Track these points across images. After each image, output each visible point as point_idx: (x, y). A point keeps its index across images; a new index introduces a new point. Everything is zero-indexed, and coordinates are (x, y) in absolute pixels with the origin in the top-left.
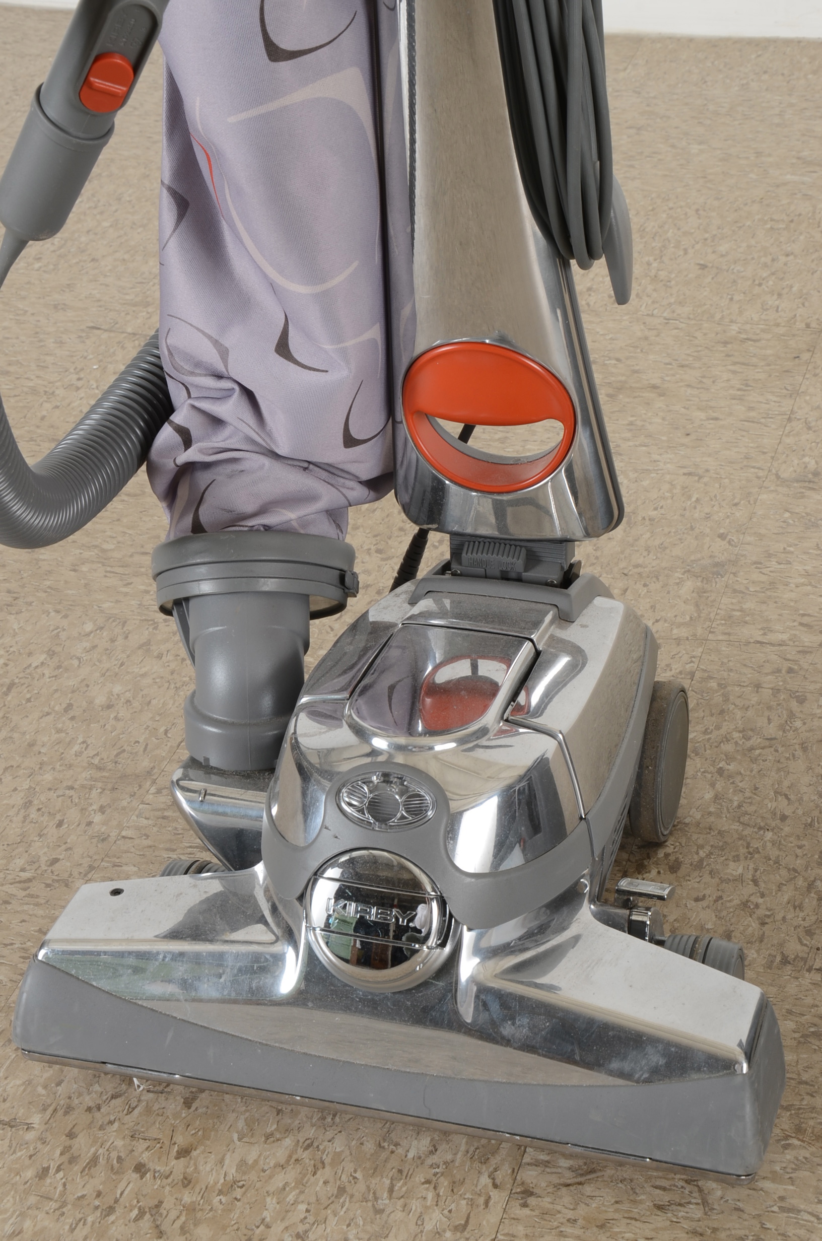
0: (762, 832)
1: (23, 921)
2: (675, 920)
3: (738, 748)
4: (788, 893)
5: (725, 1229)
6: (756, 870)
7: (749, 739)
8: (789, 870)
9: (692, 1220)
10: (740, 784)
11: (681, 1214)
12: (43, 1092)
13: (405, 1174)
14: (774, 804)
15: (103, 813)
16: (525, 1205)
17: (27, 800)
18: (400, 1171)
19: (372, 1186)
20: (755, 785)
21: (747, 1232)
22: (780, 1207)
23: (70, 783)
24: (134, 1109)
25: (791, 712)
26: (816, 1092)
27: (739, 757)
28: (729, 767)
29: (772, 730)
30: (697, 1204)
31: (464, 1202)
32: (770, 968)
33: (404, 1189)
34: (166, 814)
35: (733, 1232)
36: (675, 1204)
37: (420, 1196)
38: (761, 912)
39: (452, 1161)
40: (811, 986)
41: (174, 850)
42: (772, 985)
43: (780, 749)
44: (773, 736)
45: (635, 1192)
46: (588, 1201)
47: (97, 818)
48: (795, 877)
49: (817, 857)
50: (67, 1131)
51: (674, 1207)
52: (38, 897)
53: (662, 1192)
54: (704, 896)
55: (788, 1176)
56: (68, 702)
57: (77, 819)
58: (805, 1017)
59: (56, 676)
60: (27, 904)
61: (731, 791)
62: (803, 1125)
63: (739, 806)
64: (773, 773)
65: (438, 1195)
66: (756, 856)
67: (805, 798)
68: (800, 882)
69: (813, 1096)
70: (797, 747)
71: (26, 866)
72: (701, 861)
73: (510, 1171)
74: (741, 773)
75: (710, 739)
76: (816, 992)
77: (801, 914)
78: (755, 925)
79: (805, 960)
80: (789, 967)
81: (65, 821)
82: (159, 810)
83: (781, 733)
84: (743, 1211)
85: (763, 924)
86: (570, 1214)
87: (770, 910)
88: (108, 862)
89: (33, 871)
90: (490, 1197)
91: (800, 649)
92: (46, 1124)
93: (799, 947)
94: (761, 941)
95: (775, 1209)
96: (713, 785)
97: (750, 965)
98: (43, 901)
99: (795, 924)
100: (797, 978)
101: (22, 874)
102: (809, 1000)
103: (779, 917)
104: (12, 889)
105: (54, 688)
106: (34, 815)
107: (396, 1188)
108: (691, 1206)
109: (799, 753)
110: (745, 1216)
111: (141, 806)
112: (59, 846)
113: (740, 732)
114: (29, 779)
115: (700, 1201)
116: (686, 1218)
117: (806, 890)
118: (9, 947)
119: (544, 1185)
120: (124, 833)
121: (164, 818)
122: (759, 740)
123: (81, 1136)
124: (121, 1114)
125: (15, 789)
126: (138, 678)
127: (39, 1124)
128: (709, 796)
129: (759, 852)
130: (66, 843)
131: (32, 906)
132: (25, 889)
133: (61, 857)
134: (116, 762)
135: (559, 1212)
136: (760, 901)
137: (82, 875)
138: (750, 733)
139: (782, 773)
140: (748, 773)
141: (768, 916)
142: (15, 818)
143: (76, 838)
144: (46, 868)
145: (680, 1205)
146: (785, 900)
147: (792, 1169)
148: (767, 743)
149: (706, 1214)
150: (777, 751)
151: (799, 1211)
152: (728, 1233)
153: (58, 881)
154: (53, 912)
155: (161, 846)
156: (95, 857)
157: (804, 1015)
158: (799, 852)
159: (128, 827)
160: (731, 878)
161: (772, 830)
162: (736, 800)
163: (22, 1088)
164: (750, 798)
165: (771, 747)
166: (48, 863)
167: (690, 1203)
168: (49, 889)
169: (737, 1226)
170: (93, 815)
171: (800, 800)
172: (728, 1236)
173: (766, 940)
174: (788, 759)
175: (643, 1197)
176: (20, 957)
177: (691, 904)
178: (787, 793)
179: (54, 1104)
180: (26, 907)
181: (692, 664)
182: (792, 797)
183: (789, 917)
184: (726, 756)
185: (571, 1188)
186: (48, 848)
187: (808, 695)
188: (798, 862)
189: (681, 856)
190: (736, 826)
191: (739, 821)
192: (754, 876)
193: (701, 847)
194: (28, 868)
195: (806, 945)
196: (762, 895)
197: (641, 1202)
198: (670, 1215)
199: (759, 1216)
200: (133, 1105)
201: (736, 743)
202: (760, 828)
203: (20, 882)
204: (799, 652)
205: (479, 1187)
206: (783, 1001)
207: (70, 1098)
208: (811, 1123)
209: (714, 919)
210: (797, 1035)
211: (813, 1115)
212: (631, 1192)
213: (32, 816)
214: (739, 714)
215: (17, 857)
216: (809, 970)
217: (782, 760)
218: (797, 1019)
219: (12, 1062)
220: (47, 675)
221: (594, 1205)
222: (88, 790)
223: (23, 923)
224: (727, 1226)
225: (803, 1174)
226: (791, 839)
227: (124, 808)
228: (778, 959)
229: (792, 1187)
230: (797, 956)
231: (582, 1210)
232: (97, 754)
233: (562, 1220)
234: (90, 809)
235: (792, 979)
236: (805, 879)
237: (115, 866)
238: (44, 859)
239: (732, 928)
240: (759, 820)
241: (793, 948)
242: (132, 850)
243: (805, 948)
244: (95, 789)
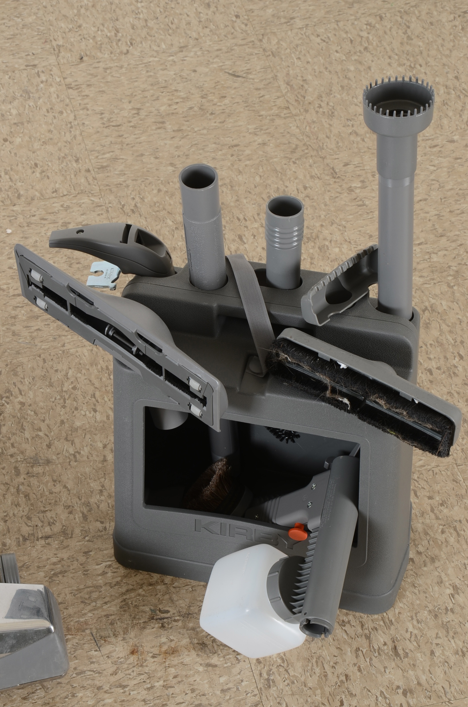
4: (9, 499)
5: (57, 696)
8: (4, 484)
9: (41, 698)
11: (35, 697)
21: (67, 693)
22: (76, 674)
26: (67, 606)
30: (40, 689)
32: (19, 546)
35: (61, 696)
36: (31, 694)
40: (42, 549)
42: (24, 555)
48: (9, 487)
49: (13, 471)
51: (31, 695)
53: (22, 690)
55: (73, 656)
62: (69, 626)
68: (12, 490)
69: (67, 609)
76: (45, 551)
77: (21, 509)
79: (33, 534)
80: (28, 542)
84: (61, 683)
87: (5, 512)
93: (28, 528)
94: (9, 532)
95: (74, 675)
99: (20, 515)
100: (34, 547)
102: (44, 557)
103: (11, 514)
108: (38, 691)
110: (63, 685)
115: (41, 687)
116: (38, 699)
117: (16, 493)
141: (6, 516)
145: (33, 693)
146: (10, 503)
147: (74, 651)
149: (46, 692)
151: (85, 672)
152: (59, 697)
157: (45, 566)
158: (4, 471)
167: (37, 690)
169: (62, 692)
172: (60, 699)
173: (11, 531)
175: (15, 697)
183: (16, 512)
188: (6, 478)
195: (30, 526)
197: (15, 700)
198: (31, 700)
199: (69, 682)
206: (33, 562)
208: (72, 623)
210: (47, 579)
211: (72, 619)
212: (9, 697)
216: (38, 540)
218: (44, 569)
224: (58, 694)
225: (79, 652)
228: (21, 539)
229: (77, 661)
230: (29, 534)
236: (14, 487)
241: (26, 530)
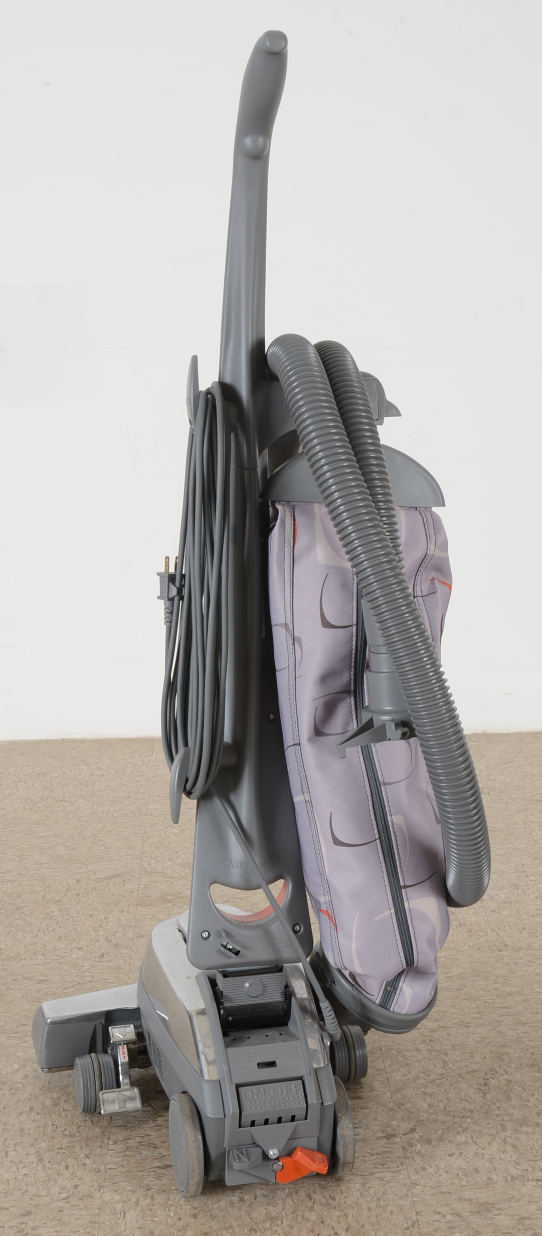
0: (464, 1119)
1: (77, 1219)
2: (444, 1167)
6: (472, 1138)
7: (430, 1076)
10: (439, 1098)
14: (463, 1105)
15: (89, 1158)
17: (39, 1158)
20: (447, 1097)
23: (59, 1146)
25: (444, 1060)
27: (430, 1085)
28: (427, 1091)
29: (439, 1070)
34: (126, 1153)
38: (486, 1156)
41: (144, 1171)
44: (442, 1073)
47: (87, 1161)
52: (78, 1205)
54: (452, 1153)
56: (29, 1106)
57: (75, 1163)
58: (539, 1203)
59: (13, 1094)
60: (74, 1210)
61: (436, 1102)
63: (445, 1108)
64: (453, 1091)
66: (468, 1131)
67: (477, 1100)
70: (457, 1077)
71: (61, 1191)
72: (441, 1137)
74: (436, 1093)
75: (409, 1078)
78: (487, 1164)
81: (69, 1165)
82: (122, 1152)
83: (444, 1071)
85: (492, 1162)
88: (108, 1182)
89: (67, 1193)
91: (430, 1030)
96: (424, 1100)
97: (496, 1182)
98: (83, 1207)
101: (60, 1195)
104: (61, 1204)
105: (16, 1100)
106: (48, 1165)
109: (460, 1079)
111: (109, 1152)
112: (74, 1179)
113: (422, 1073)
114: (33, 1147)
118: (77, 1233)
120: (108, 1167)
121: (127, 1156)
122: (435, 1076)
125: (28, 1154)
126: (64, 1088)
128: (425, 1105)
129: (468, 1129)
130: (77, 1176)
131: (78, 1211)
132: (68, 1203)
133: (79, 1184)
134: (80, 1132)
136: (483, 1152)
137: (97, 1191)
138: (428, 1073)
139: (457, 1090)
140: (440, 1092)
142: (37, 1168)
143: (81, 1173)
144: (73, 1190)
148: (440, 1077)
150: (448, 1080)
153: (85, 1196)
154: (92, 1212)
155: (134, 1170)
156: (99, 1181)
159: (109, 1163)
160: (462, 1143)
161: (469, 1117)
162: (441, 1105)
164: (448, 1104)
165: (443, 1078)
166: (73, 1188)
168: (82, 1201)
170: (84, 1160)
171: (474, 1101)
174: (456, 1083)
177: (448, 1158)
180: (74, 1212)
181: (376, 1044)
182: (469, 1100)
186: (68, 1180)
187: (448, 1052)
189: (429, 1136)
190: (448, 1118)
191: (449, 1115)
192: (473, 1140)
193: (436, 1131)
194: (62, 1192)
196: (483, 1149)
202: (462, 1117)
203: (62, 1200)
204: (430, 1031)
209: (465, 1163)
213: (47, 1166)
214: (417, 1065)
215: (52, 1187)
217: (453, 1084)
220: (7, 1094)
222: (72, 1148)
223: (78, 1220)
226: (482, 1120)
227: (100, 1154)
232: (65, 1129)
234: (80, 1157)
235: (522, 1186)
237: (113, 1184)
238: (69, 1186)
239: (476, 1167)
240: (459, 1114)
242: (118, 1174)
243: (520, 1171)
244: (76, 1147)
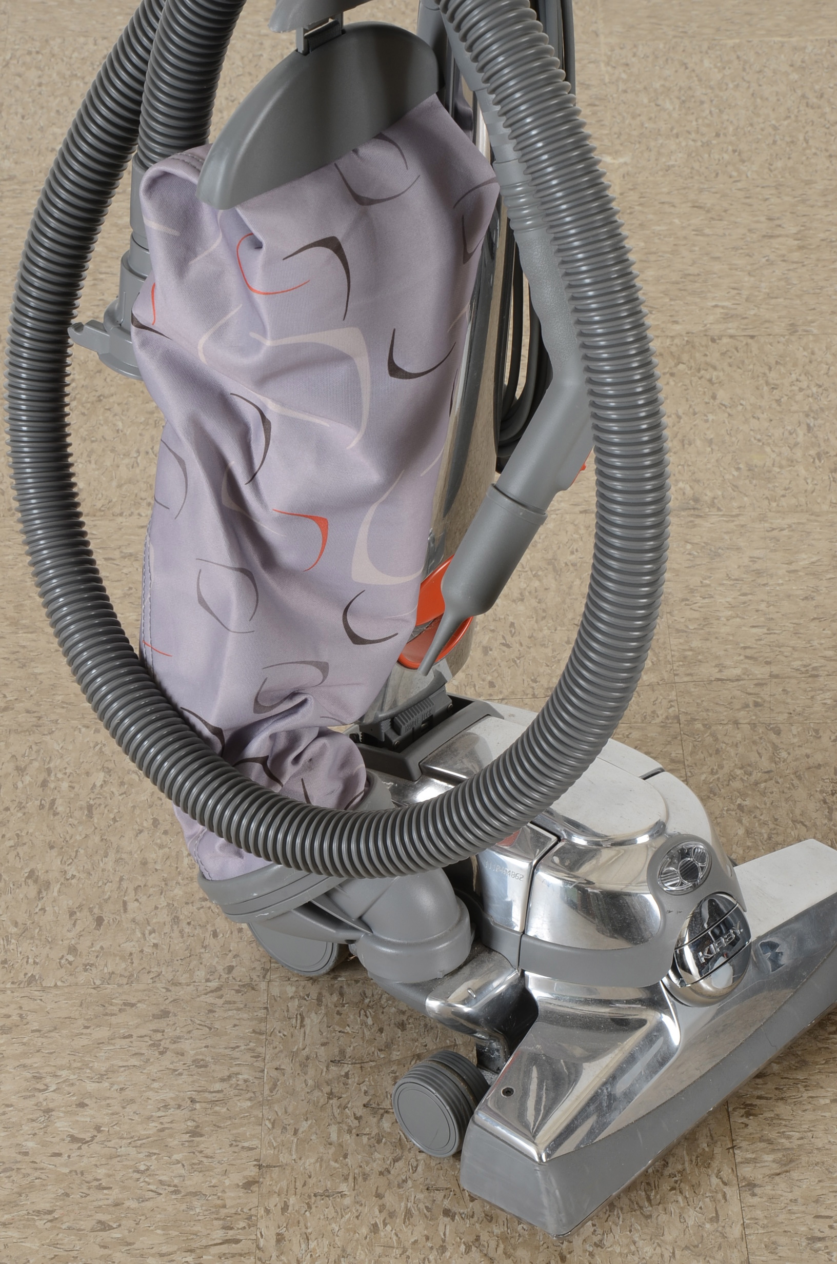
1: (235, 1026)
3: (746, 784)
7: (750, 774)
10: (762, 817)
12: (337, 1165)
13: (653, 1185)
16: (754, 1195)
17: (173, 917)
18: (648, 1184)
19: (633, 1198)
24: (416, 1167)
25: (774, 744)
27: (750, 792)
28: (746, 803)
29: (765, 764)
31: (708, 1200)
33: (658, 1197)
37: (672, 1200)
39: (684, 1170)
43: (780, 780)
44: (769, 769)
45: (830, 1172)
46: (799, 1184)
50: (374, 1194)
52: (234, 1002)
57: (227, 927)
59: (125, 793)
60: (229, 1010)
61: (757, 824)
63: (770, 838)
64: (783, 804)
65: (686, 1197)
70: (792, 776)
71: (208, 976)
73: (730, 1171)
74: (758, 808)
81: (218, 931)
83: (773, 765)
86: (790, 1196)
89: (217, 980)
90: (725, 1193)
91: (756, 682)
92: (354, 1190)
98: (242, 1006)
101: (209, 984)
104: (209, 999)
105: (131, 804)
106: (187, 929)
107: (652, 1197)
109: (796, 782)
112: (226, 954)
113: (740, 768)
114: (162, 896)
119: (760, 1177)
122: (760, 774)
123: (387, 1195)
124: (408, 1173)
125: (156, 908)
127: (349, 1191)
130: (230, 951)
131: (235, 1012)
132: (221, 997)
133: (234, 964)
135: (782, 1196)
138: (749, 768)
139: (791, 803)
140: (763, 806)
142: (172, 935)
144: (227, 976)
148: (767, 776)
150: (777, 782)
153: (244, 986)
154: (255, 1014)
162: (765, 831)
163: (318, 1164)
164: (775, 829)
165: (771, 779)
166: (226, 971)
168: (240, 994)
174: (789, 788)
176: (251, 1057)
178: (802, 820)
179: (351, 1174)
180: (230, 1013)
182: (807, 823)
184: (739, 793)
185: (781, 1176)
186: (218, 957)
187: (782, 727)
194: (211, 978)
200: (415, 1164)
201: (742, 779)
203: (212, 991)
204: (756, 685)
205: (714, 1187)
207: (361, 1167)
214: (732, 751)
215: (196, 969)
217: (786, 790)
219: (297, 1145)
220: (116, 793)
221: (804, 1186)
223: (237, 1028)
231: (797, 1193)
233: (786, 1202)
238: (220, 968)
